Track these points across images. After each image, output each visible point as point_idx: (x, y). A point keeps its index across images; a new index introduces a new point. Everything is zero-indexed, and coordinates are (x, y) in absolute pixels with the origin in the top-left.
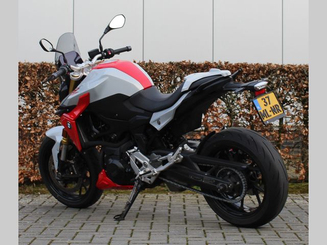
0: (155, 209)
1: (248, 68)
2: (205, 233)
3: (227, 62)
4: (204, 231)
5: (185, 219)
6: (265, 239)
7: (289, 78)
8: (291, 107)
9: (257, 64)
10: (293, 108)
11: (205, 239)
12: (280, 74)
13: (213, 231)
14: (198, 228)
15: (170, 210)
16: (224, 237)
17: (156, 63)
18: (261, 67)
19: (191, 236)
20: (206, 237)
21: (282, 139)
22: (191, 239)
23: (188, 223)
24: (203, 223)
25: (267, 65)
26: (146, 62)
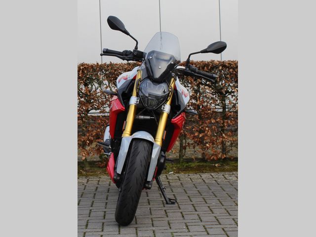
2: (166, 213)
4: (165, 211)
5: (148, 200)
6: (218, 218)
7: (230, 72)
8: (232, 96)
10: (234, 97)
11: (167, 219)
12: (222, 69)
14: (160, 208)
16: (183, 217)
17: (116, 64)
18: (206, 64)
19: (155, 216)
20: (167, 216)
21: (225, 124)
22: (155, 219)
23: (151, 203)
25: (211, 62)
26: (107, 64)
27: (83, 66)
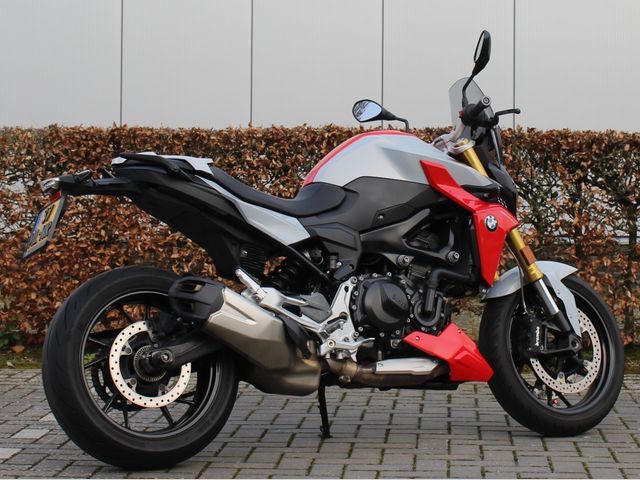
0: (395, 402)
1: (570, 140)
2: (482, 452)
3: (533, 129)
4: (481, 447)
5: (449, 423)
6: (589, 465)
9: (588, 132)
11: (481, 463)
12: (630, 151)
13: (496, 448)
14: (470, 442)
15: (422, 405)
16: (516, 460)
18: (595, 138)
19: (456, 457)
20: (483, 458)
22: (456, 463)
23: (453, 430)
24: (479, 432)
25: (607, 135)
27: (329, 131)
